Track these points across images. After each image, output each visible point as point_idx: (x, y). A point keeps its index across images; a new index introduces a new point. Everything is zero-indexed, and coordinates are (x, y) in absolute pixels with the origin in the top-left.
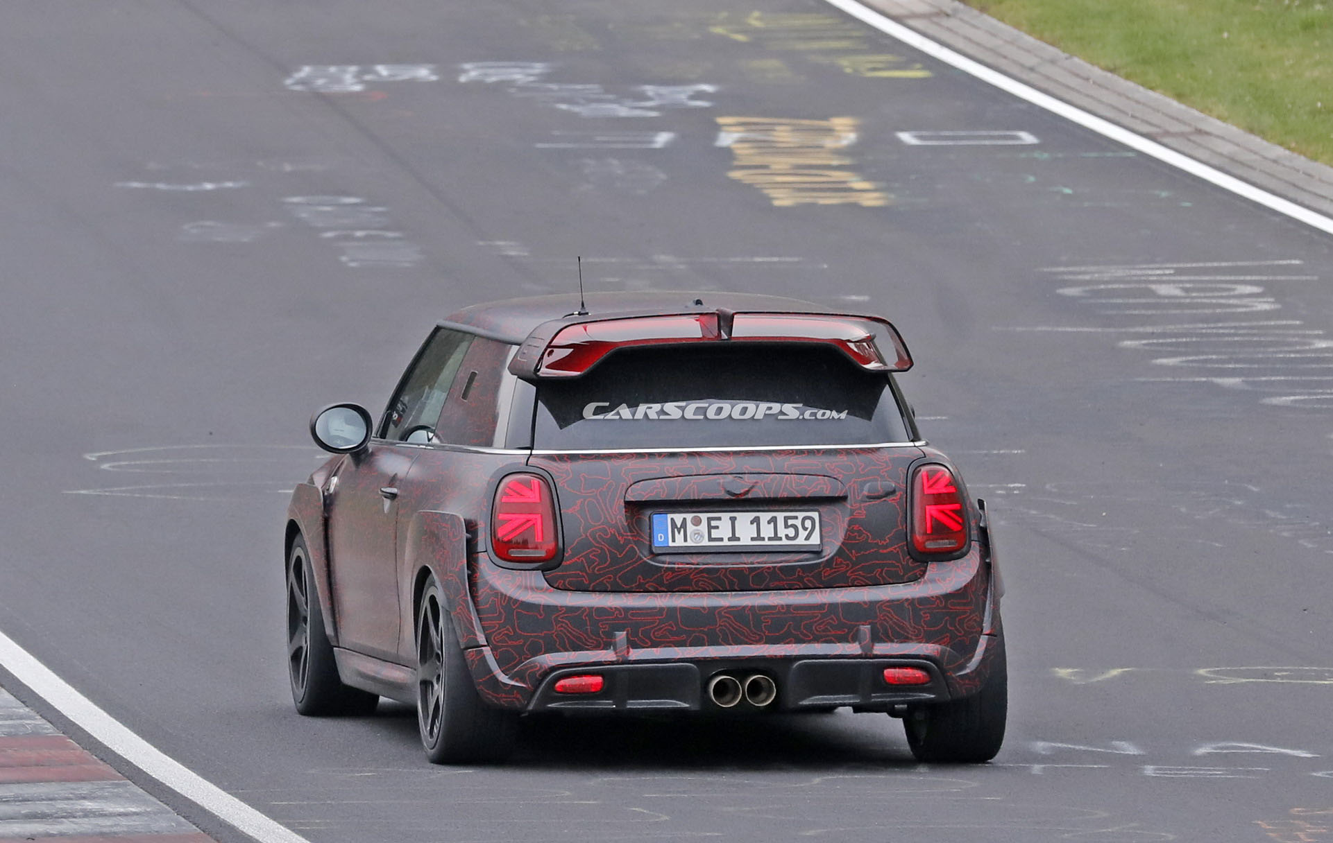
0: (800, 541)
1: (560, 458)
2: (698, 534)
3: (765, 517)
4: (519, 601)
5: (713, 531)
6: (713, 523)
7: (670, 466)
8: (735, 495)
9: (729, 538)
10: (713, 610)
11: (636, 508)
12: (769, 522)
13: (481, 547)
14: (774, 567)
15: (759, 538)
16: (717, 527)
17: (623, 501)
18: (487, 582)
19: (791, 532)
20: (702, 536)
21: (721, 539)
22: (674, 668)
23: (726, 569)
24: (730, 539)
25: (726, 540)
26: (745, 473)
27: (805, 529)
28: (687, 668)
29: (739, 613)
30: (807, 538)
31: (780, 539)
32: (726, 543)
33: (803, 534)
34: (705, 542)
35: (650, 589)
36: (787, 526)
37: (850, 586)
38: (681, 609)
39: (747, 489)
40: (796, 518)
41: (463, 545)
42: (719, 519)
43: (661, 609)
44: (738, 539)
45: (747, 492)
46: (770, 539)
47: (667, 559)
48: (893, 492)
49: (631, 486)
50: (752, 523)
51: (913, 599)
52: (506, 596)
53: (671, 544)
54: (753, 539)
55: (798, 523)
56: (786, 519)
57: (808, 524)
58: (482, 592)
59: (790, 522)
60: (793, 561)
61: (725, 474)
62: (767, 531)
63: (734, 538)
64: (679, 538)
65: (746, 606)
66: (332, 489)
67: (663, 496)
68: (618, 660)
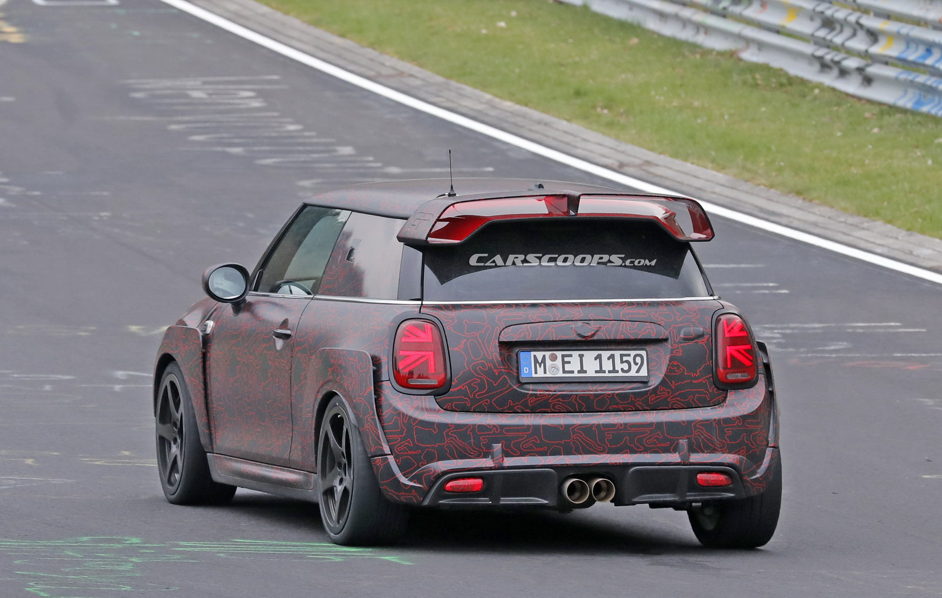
0: (633, 373)
1: (446, 307)
2: (555, 367)
3: (605, 354)
4: (417, 419)
5: (566, 365)
6: (566, 359)
7: (533, 314)
8: (585, 337)
9: (578, 371)
10: (567, 427)
11: (507, 346)
12: (609, 359)
13: (385, 376)
14: (613, 394)
15: (601, 371)
16: (569, 362)
17: (497, 341)
18: (390, 405)
19: (626, 367)
20: (558, 369)
21: (572, 372)
22: (538, 473)
23: (577, 395)
24: (579, 372)
25: (576, 372)
26: (591, 320)
27: (636, 364)
28: (549, 473)
29: (588, 430)
30: (638, 371)
31: (617, 372)
32: (576, 374)
33: (634, 368)
34: (560, 374)
35: (519, 411)
36: (622, 362)
37: (669, 409)
38: (544, 426)
39: (593, 333)
40: (629, 355)
41: (370, 377)
42: (571, 356)
43: (529, 426)
44: (585, 372)
45: (593, 335)
46: (609, 372)
47: (531, 387)
48: (701, 336)
49: (503, 329)
50: (596, 359)
51: (719, 420)
52: (407, 416)
53: (534, 375)
54: (596, 372)
55: (631, 359)
56: (622, 356)
57: (638, 360)
58: (386, 413)
59: (625, 359)
60: (627, 389)
61: (576, 320)
62: (607, 365)
63: (582, 371)
64: (540, 371)
65: (593, 425)
66: (209, 331)
67: (529, 338)
68: (495, 467)
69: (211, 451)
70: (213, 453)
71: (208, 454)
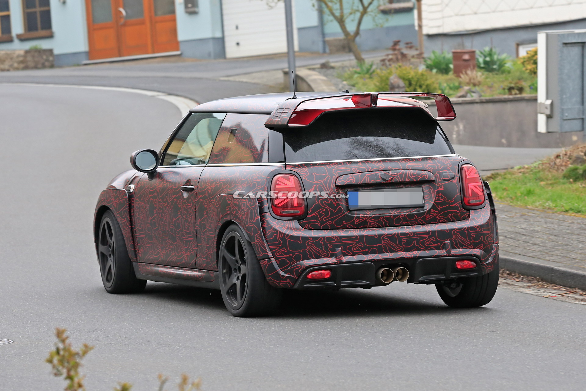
1: (302, 166)
7: (355, 168)
8: (386, 181)
10: (380, 236)
11: (340, 188)
13: (266, 210)
14: (405, 215)
17: (335, 185)
18: (270, 227)
22: (364, 265)
26: (389, 170)
28: (370, 265)
29: (391, 237)
35: (350, 227)
37: (438, 223)
38: (366, 236)
41: (257, 210)
43: (357, 236)
44: (388, 202)
45: (392, 179)
47: (356, 212)
48: (453, 178)
49: (338, 178)
51: (468, 228)
52: (282, 233)
58: (268, 232)
60: (412, 211)
61: (380, 171)
65: (395, 234)
66: (132, 190)
67: (354, 182)
68: (337, 262)
69: (136, 261)
70: (137, 262)
71: (133, 263)
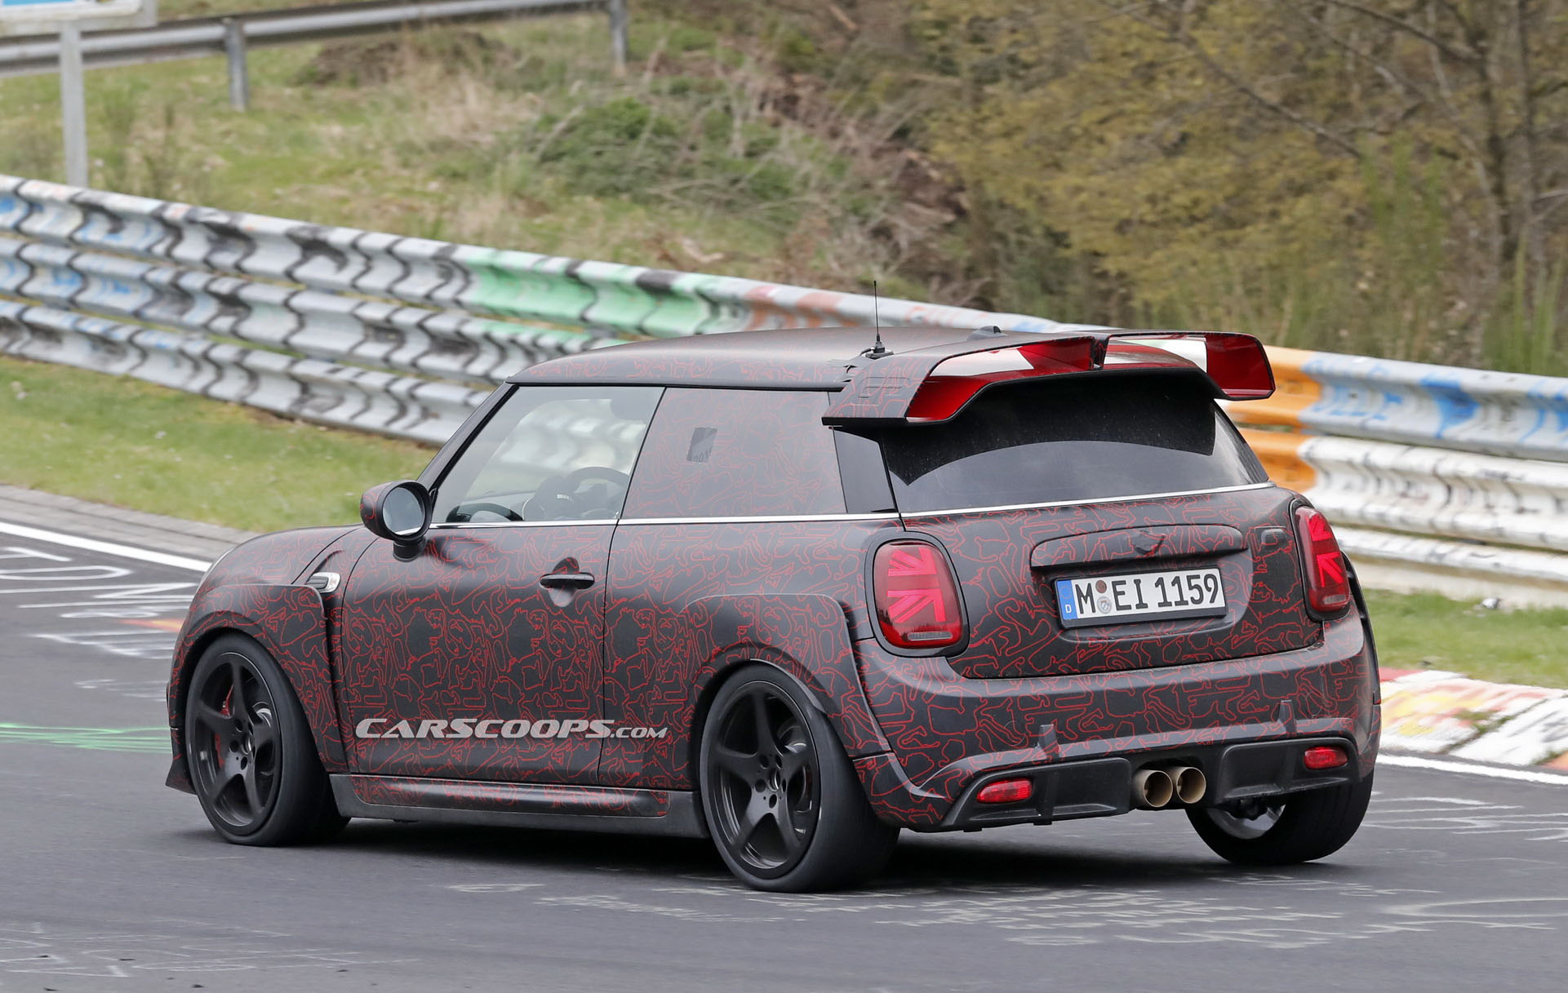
0: (1206, 604)
1: (942, 520)
2: (1105, 602)
3: (1168, 577)
4: (932, 695)
5: (1119, 597)
6: (1119, 588)
7: (1069, 522)
8: (1146, 552)
9: (1137, 605)
10: (1139, 690)
11: (1041, 574)
12: (1173, 584)
13: (866, 632)
14: (1186, 637)
15: (1166, 603)
16: (1123, 593)
17: (1028, 567)
18: (883, 675)
19: (1196, 594)
20: (1109, 605)
21: (1129, 607)
22: (1108, 765)
23: (1136, 642)
24: (1138, 607)
25: (1134, 607)
26: (1148, 526)
27: (1209, 589)
28: (1120, 764)
29: (1164, 693)
30: (1212, 601)
31: (1186, 603)
32: (1134, 611)
33: (1207, 595)
34: (1114, 612)
35: (1064, 671)
36: (1191, 588)
37: (1256, 655)
38: (1109, 693)
39: (1156, 545)
40: (1198, 577)
41: (843, 634)
42: (1123, 583)
43: (1088, 694)
44: (1146, 606)
45: (1158, 549)
46: (1177, 603)
47: (1077, 634)
48: (1282, 542)
49: (1034, 548)
50: (1157, 585)
51: (1326, 666)
52: (914, 690)
53: (1080, 616)
54: (1160, 605)
55: (1201, 583)
56: (1189, 578)
57: (1210, 582)
58: (878, 687)
59: (1194, 582)
60: (1201, 628)
61: (1129, 528)
62: (1173, 595)
63: (1141, 605)
64: (1087, 607)
65: (1172, 686)
67: (1072, 560)
68: (1048, 760)
69: (341, 770)
70: (345, 773)
71: (333, 775)
